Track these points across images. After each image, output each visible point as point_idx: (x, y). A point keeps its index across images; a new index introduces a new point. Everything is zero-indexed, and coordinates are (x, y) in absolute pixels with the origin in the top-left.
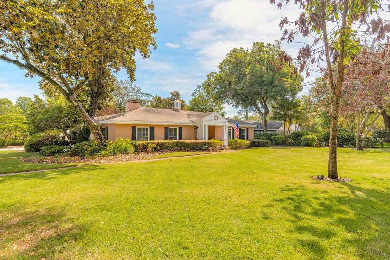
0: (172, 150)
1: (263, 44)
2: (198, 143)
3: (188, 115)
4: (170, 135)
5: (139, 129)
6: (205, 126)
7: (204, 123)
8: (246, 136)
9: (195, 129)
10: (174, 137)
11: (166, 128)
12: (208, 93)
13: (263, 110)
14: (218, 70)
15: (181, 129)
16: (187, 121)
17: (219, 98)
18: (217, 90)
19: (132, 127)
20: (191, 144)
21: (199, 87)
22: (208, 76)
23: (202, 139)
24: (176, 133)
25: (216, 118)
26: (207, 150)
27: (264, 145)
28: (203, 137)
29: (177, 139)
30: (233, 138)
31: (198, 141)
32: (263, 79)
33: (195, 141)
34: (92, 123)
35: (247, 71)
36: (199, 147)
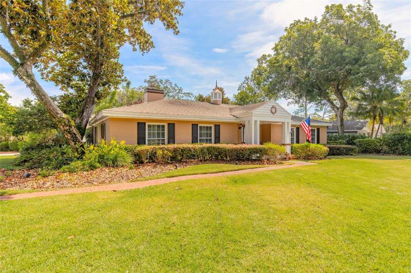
0: (201, 161)
1: (341, 6)
2: (245, 149)
3: (231, 109)
4: (200, 137)
5: (149, 126)
6: (256, 122)
7: (254, 119)
8: (316, 139)
9: (240, 128)
10: (207, 140)
11: (195, 126)
12: (259, 84)
13: (338, 103)
14: (272, 53)
15: (217, 127)
16: (228, 116)
17: (272, 92)
18: (271, 80)
19: (138, 123)
20: (232, 150)
21: (247, 79)
22: (258, 60)
23: (251, 144)
24: (211, 134)
25: (274, 111)
26: (259, 161)
27: (347, 153)
28: (253, 140)
29: (211, 143)
30: (298, 142)
31: (244, 146)
32: (345, 54)
33: (239, 146)
34: (57, 113)
35: (317, 46)
36: (246, 156)
